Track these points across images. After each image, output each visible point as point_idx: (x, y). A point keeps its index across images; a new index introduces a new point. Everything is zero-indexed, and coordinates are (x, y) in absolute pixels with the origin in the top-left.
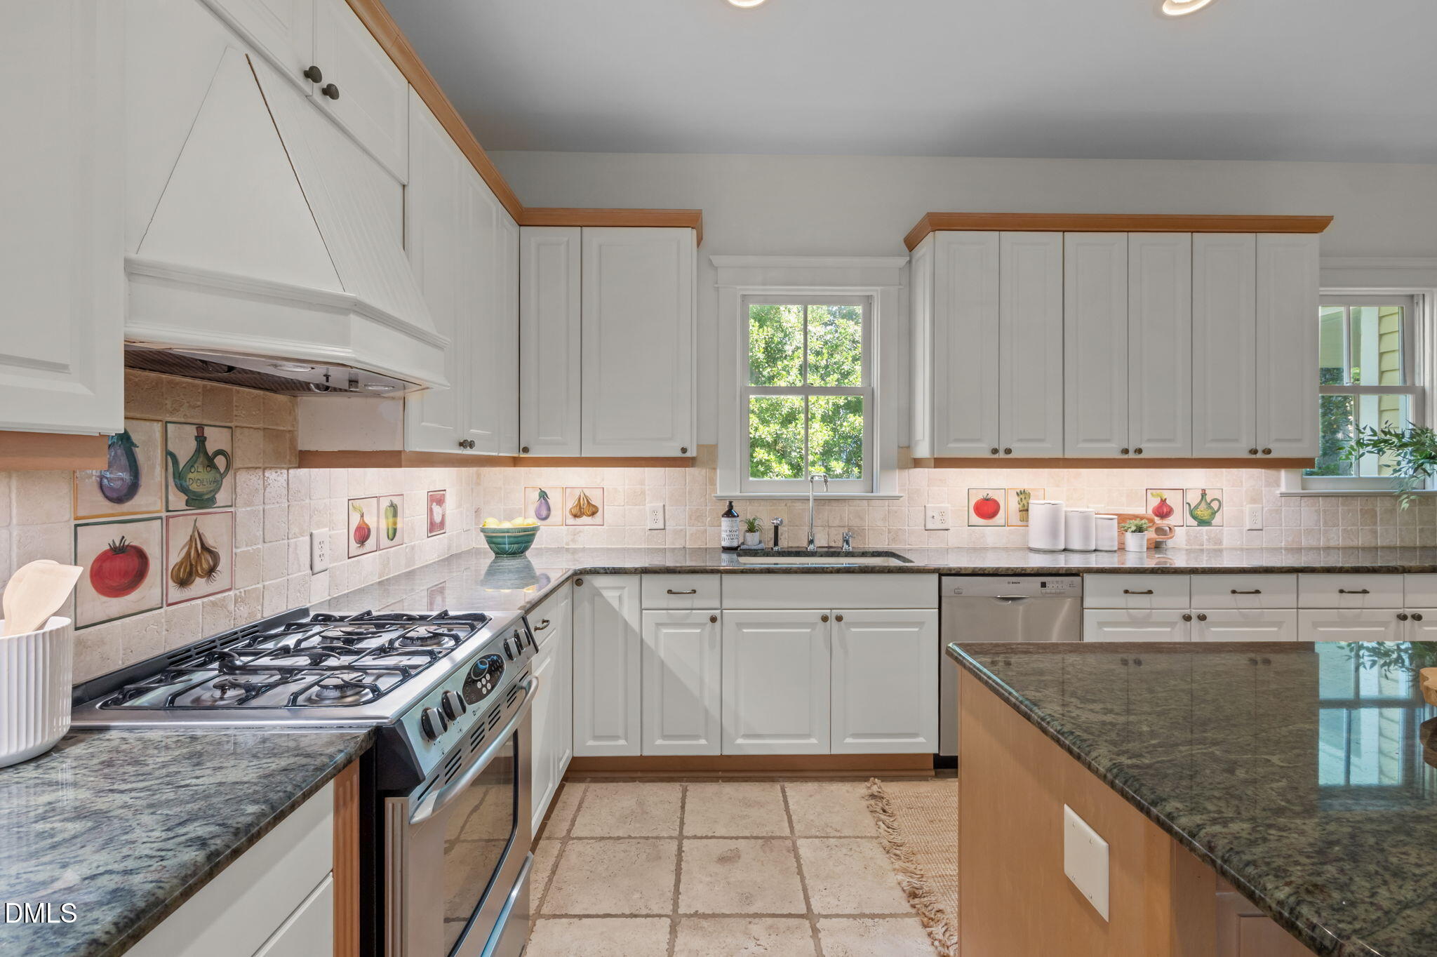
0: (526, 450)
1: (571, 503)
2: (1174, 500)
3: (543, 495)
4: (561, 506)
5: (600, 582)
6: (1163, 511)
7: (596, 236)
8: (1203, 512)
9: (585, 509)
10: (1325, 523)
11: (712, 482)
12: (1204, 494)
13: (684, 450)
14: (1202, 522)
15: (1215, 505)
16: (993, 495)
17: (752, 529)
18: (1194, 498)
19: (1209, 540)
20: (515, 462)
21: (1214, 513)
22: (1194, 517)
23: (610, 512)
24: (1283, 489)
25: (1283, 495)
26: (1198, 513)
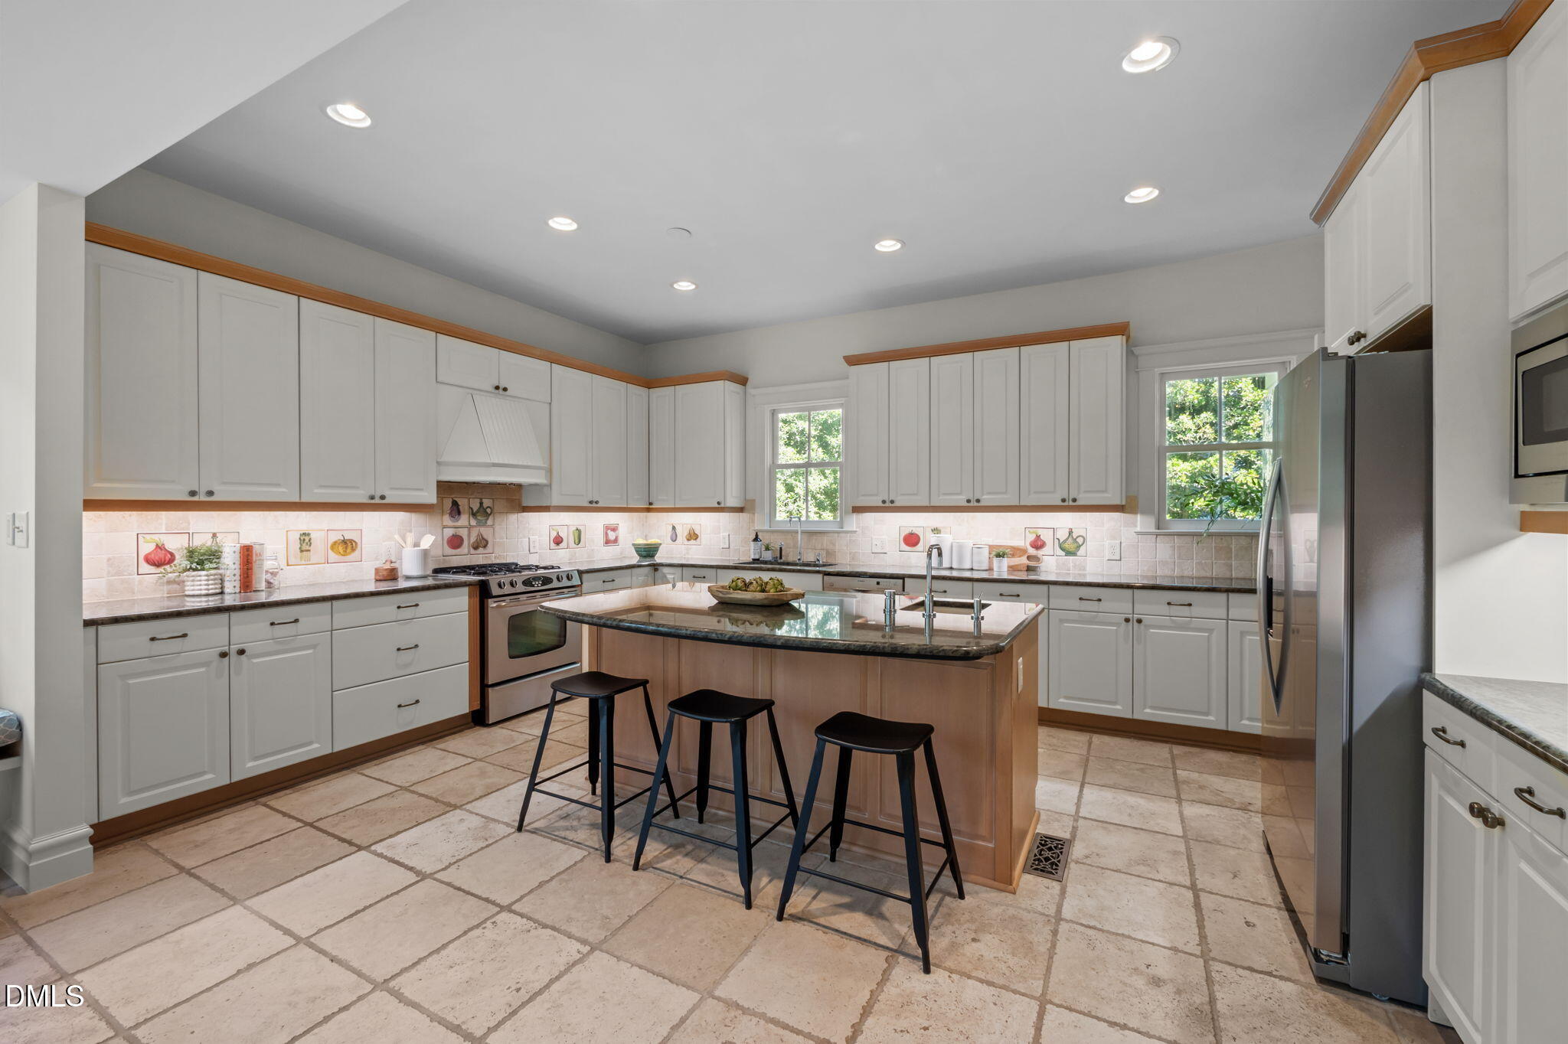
0: (651, 504)
1: (686, 533)
2: (1046, 536)
3: (674, 528)
4: (682, 533)
5: (666, 570)
6: (1038, 544)
7: (681, 389)
8: (1069, 545)
9: (693, 536)
10: (1179, 558)
11: (753, 522)
12: (1071, 532)
13: (719, 503)
14: (1069, 553)
15: (1080, 541)
16: (915, 531)
17: (767, 548)
18: (1062, 535)
19: (1075, 566)
20: (648, 510)
21: (1079, 547)
22: (1062, 549)
23: (704, 538)
24: (1138, 529)
25: (1138, 533)
26: (1066, 546)
